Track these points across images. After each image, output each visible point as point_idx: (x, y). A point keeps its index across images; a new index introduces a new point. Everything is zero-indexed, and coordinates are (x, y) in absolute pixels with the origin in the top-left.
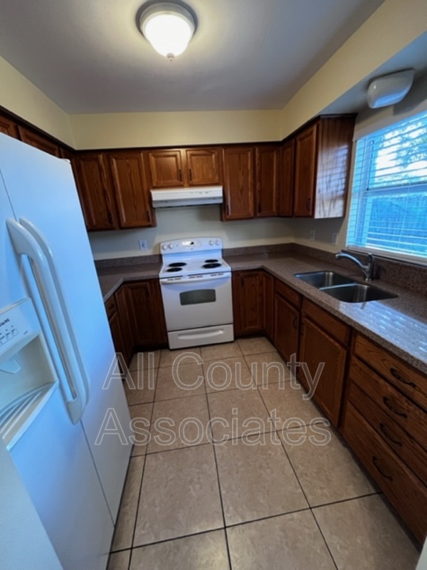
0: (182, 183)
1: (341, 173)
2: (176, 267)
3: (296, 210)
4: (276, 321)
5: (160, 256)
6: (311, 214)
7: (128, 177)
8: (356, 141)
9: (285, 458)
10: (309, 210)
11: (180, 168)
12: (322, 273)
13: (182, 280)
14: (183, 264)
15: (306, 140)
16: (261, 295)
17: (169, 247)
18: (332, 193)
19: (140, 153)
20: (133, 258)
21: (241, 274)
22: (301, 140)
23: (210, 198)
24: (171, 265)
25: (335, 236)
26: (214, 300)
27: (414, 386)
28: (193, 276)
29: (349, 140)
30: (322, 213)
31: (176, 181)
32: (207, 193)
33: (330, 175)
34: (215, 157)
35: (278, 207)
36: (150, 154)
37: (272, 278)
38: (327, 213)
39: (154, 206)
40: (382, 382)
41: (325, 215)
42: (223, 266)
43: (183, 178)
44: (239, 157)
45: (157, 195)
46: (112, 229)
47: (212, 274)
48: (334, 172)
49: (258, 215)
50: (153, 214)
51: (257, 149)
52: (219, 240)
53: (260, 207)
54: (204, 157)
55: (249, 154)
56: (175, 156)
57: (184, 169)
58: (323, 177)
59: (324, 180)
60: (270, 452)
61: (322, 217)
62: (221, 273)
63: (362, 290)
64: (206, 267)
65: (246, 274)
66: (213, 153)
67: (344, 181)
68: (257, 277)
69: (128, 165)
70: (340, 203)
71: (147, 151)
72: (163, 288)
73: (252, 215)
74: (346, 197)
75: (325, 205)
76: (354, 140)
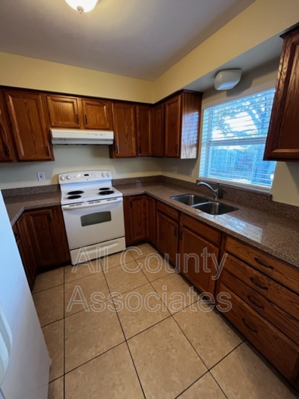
0: (79, 125)
1: (195, 130)
2: (75, 195)
3: (166, 152)
4: (158, 232)
5: (59, 186)
6: (178, 155)
7: (26, 115)
8: (203, 110)
9: (183, 336)
10: (177, 153)
11: (77, 113)
12: (187, 196)
13: (83, 205)
14: (81, 192)
15: (173, 105)
16: (145, 213)
17: (67, 178)
18: (190, 142)
19: (39, 95)
20: (31, 188)
21: (130, 198)
22: (169, 105)
23: (103, 140)
24: (70, 193)
25: (192, 171)
26: (110, 219)
27: (272, 268)
28: (91, 202)
29: (199, 109)
30: (185, 156)
31: (73, 123)
32: (101, 135)
33: (189, 131)
34: (106, 109)
35: (152, 150)
36: (49, 98)
37: (154, 200)
38: (188, 155)
39: (53, 142)
40: (248, 267)
41: (187, 156)
42: (115, 193)
43: (79, 122)
44: (125, 111)
45: (57, 133)
46: (10, 161)
47: (108, 199)
48: (191, 129)
49: (139, 155)
50: (52, 150)
51: (137, 107)
52: (109, 172)
53: (140, 149)
54: (98, 107)
55: (132, 110)
56: (72, 103)
57: (80, 115)
58: (185, 131)
59: (186, 133)
60: (171, 334)
61: (185, 158)
62: (115, 198)
63: (215, 205)
64: (101, 194)
65: (134, 198)
66: (104, 105)
67: (197, 135)
68: (142, 200)
69: (26, 104)
70: (195, 149)
71: (45, 95)
72: (65, 213)
73: (135, 154)
74: (198, 145)
75: (187, 150)
76: (202, 109)
